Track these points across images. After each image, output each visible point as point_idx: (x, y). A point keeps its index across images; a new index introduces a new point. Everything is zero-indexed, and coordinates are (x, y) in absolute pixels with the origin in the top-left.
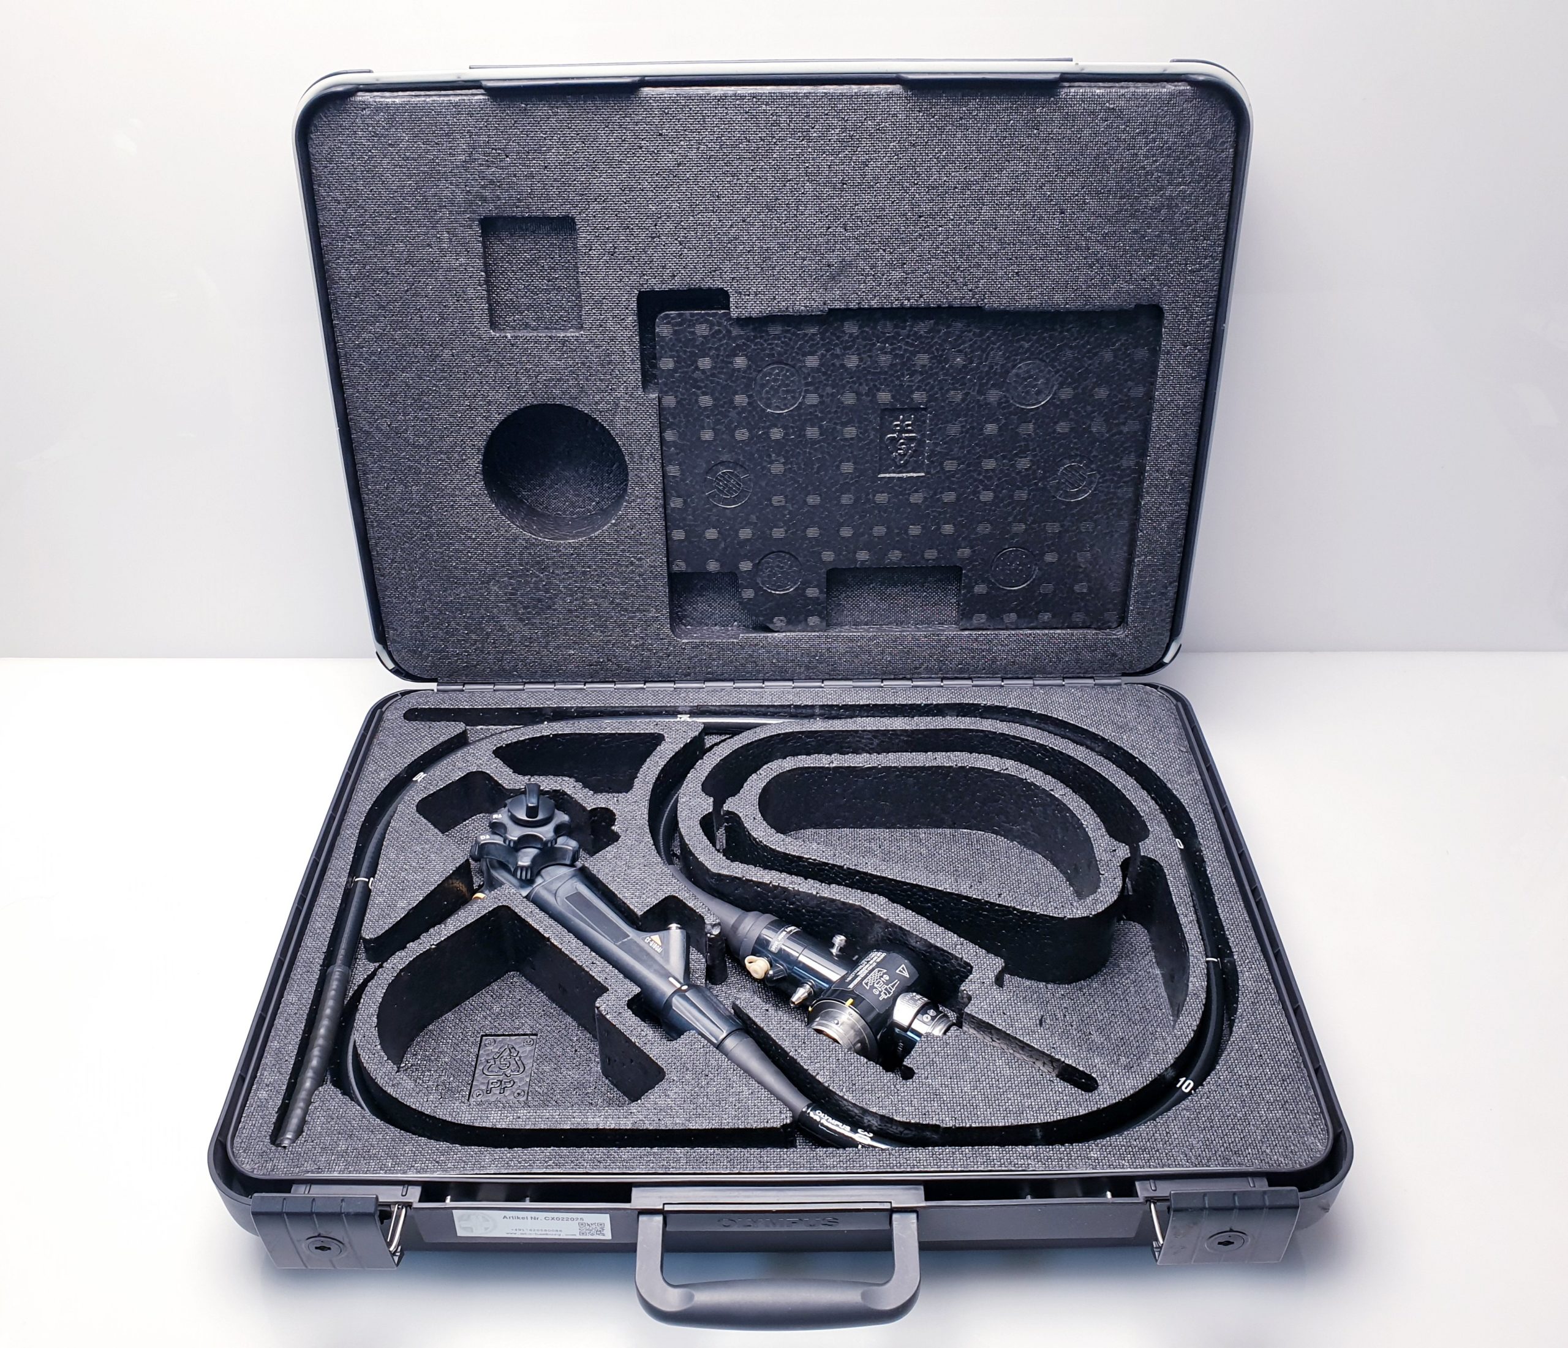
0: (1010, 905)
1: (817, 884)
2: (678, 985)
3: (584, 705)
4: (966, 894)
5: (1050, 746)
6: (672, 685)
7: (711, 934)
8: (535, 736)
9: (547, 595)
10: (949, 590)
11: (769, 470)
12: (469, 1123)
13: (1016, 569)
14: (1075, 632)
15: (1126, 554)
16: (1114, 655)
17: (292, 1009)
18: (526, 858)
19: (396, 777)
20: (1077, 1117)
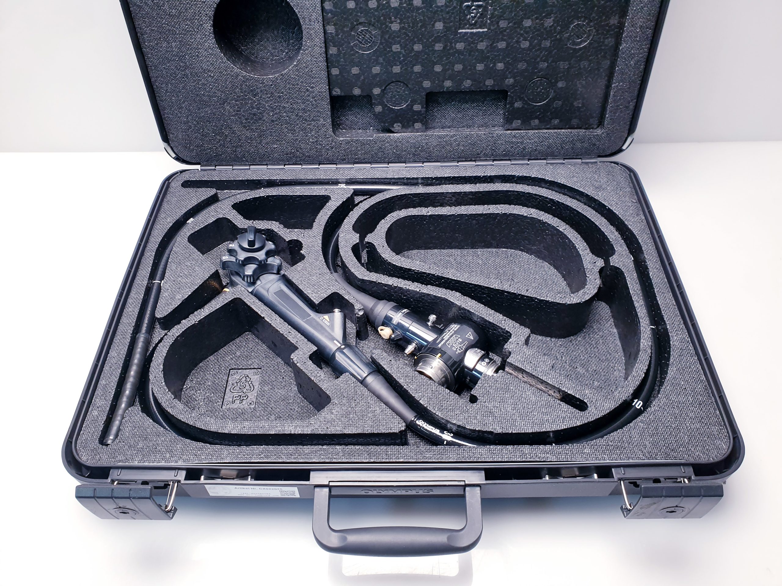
0: (533, 296)
1: (420, 285)
2: (339, 345)
3: (284, 178)
4: (507, 290)
5: (557, 200)
6: (335, 166)
7: (358, 315)
8: (256, 196)
9: (259, 111)
10: (499, 105)
11: (390, 28)
12: (215, 430)
13: (540, 92)
14: (573, 131)
15: (606, 82)
16: (595, 145)
17: (114, 361)
18: (249, 270)
19: (176, 221)
20: (575, 427)
